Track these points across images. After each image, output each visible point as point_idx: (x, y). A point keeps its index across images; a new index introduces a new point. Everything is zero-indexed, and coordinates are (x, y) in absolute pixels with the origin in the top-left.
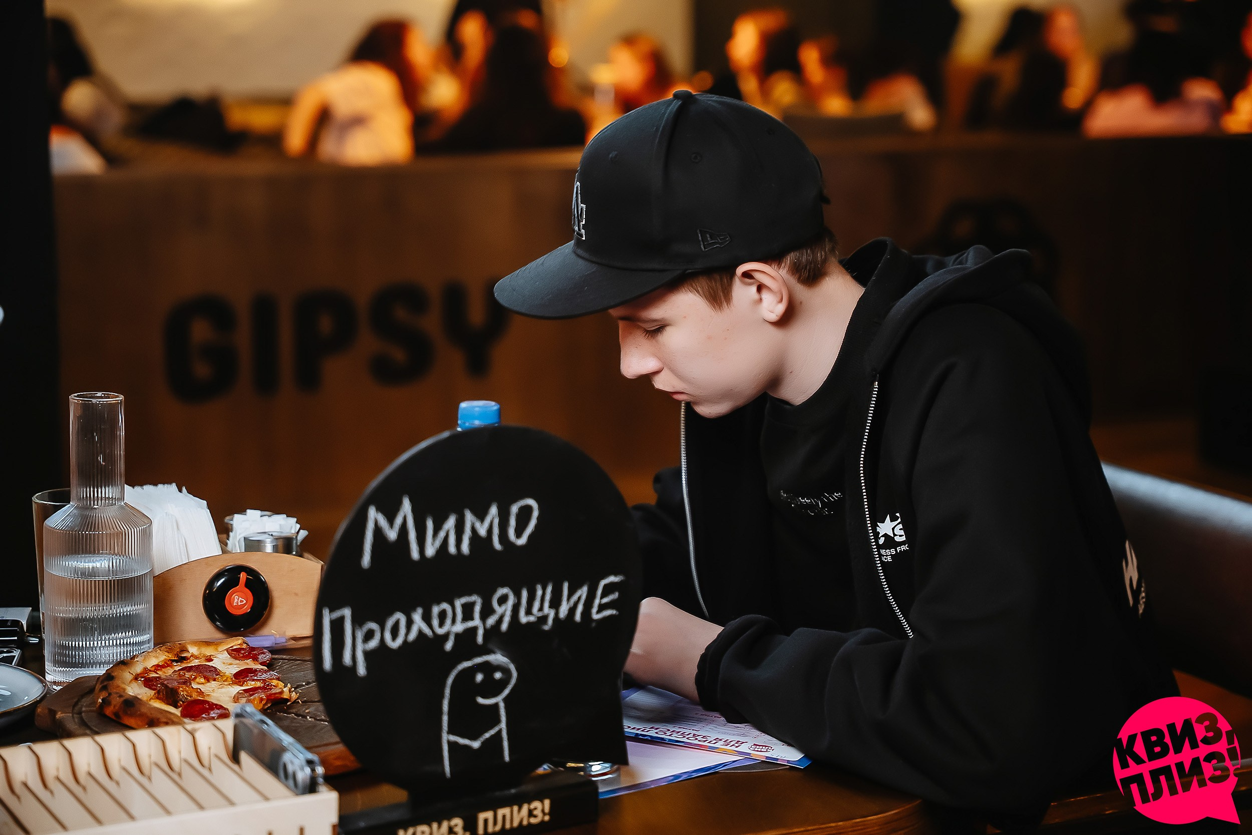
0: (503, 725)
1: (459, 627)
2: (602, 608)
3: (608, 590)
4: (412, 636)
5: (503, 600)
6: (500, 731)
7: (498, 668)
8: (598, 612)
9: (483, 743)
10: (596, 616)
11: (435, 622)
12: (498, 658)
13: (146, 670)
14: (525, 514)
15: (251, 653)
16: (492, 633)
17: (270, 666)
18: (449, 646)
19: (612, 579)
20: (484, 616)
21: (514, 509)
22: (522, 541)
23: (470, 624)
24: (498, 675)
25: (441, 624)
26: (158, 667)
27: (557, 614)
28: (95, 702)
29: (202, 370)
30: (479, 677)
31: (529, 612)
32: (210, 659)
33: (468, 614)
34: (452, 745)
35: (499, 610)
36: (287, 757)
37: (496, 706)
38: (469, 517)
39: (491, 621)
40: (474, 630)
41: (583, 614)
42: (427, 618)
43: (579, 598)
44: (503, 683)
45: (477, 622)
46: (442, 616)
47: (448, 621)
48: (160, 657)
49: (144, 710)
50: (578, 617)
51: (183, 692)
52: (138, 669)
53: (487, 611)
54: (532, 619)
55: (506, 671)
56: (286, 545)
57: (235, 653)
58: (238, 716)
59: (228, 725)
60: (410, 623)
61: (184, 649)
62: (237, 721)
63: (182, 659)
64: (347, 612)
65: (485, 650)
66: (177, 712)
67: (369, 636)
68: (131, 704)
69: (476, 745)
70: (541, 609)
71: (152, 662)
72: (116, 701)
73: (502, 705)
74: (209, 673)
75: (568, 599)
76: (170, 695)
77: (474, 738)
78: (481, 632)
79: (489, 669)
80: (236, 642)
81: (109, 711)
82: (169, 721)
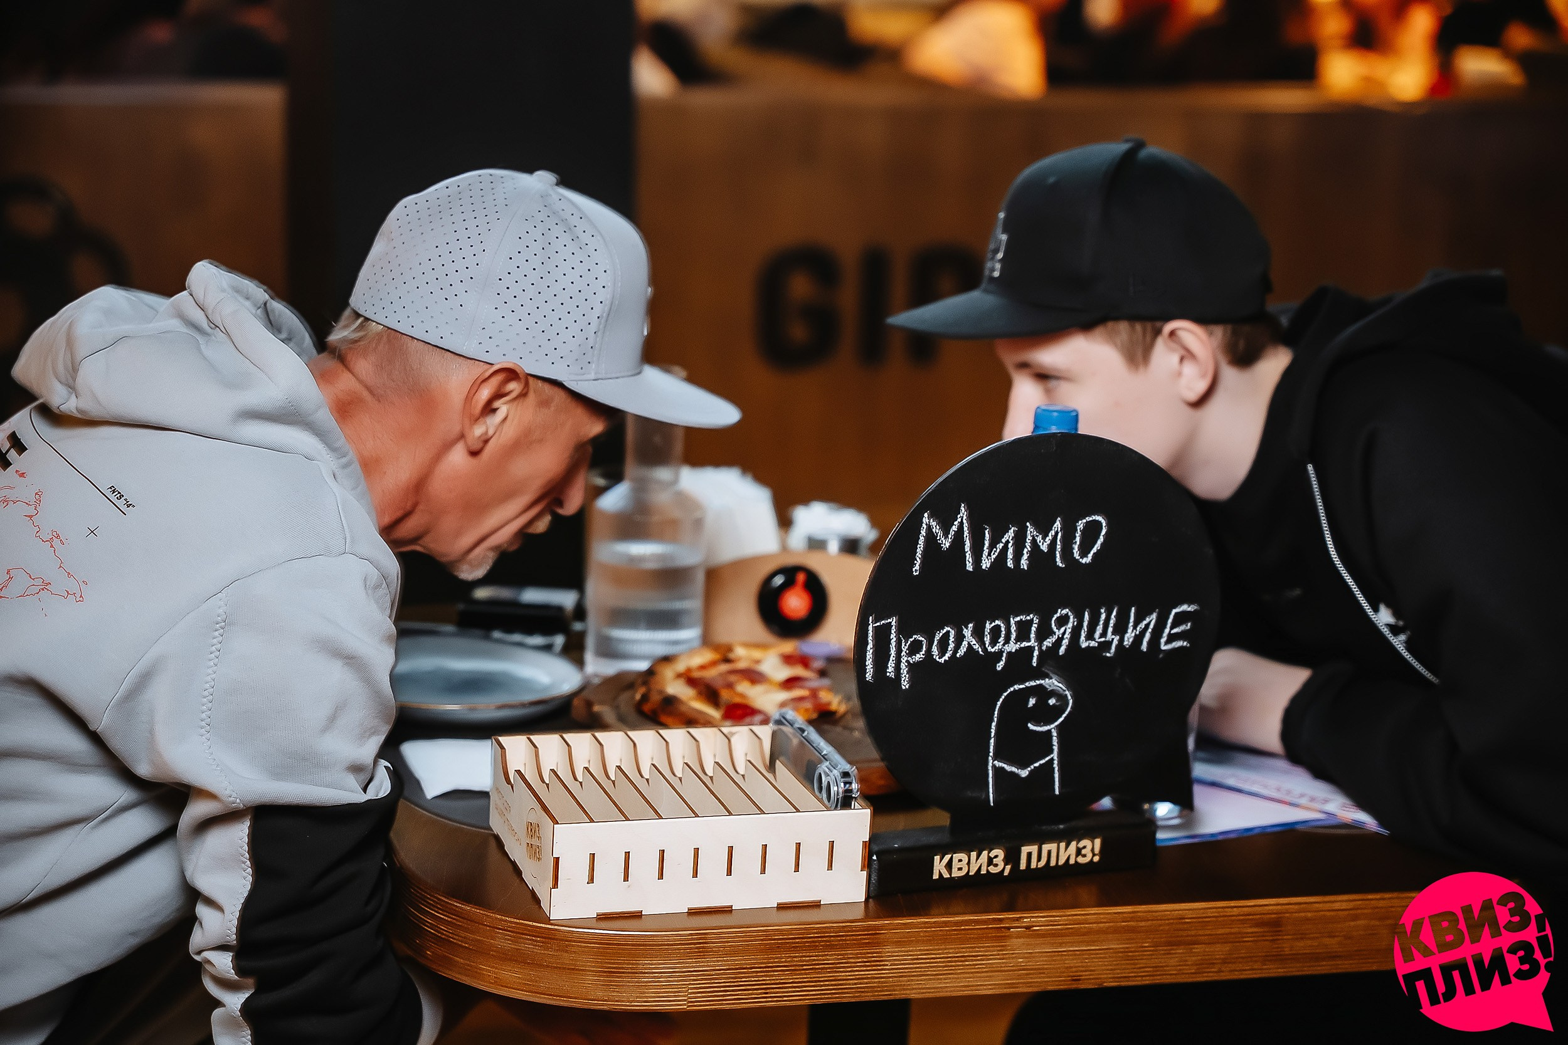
0: (1055, 755)
1: (1012, 647)
2: (1172, 638)
3: (1180, 619)
4: (961, 652)
5: (1063, 621)
6: (1052, 759)
7: (1053, 693)
8: (1167, 643)
9: (1031, 772)
10: (1163, 647)
11: (987, 640)
12: (1053, 683)
13: (689, 670)
14: (1092, 530)
15: (804, 661)
16: (1049, 655)
17: (822, 673)
18: (1000, 666)
19: (1185, 608)
20: (1041, 638)
21: (1080, 525)
22: (1087, 560)
23: (1025, 644)
24: (1052, 702)
25: (994, 642)
26: (703, 667)
27: (1121, 640)
28: (633, 697)
29: (798, 332)
30: (1032, 702)
31: (1090, 636)
32: (758, 662)
33: (1023, 635)
34: (998, 771)
35: (1058, 633)
36: (823, 767)
37: (1049, 731)
38: (1030, 529)
39: (1048, 643)
40: (1030, 650)
41: (1149, 643)
42: (978, 634)
43: (1147, 626)
44: (1058, 711)
45: (1033, 642)
46: (995, 632)
47: (1001, 640)
48: (706, 657)
49: (683, 708)
50: (1144, 647)
51: (725, 695)
52: (681, 666)
53: (1044, 632)
54: (1093, 644)
55: (1062, 698)
56: (851, 546)
57: (788, 659)
58: (778, 722)
59: (765, 732)
60: (960, 638)
61: (729, 649)
62: (776, 727)
63: (727, 660)
64: (893, 621)
65: (1039, 674)
66: (714, 713)
67: (915, 648)
68: (670, 702)
69: (1024, 773)
70: (1104, 634)
71: (697, 660)
72: (655, 698)
73: (1055, 734)
74: (753, 676)
75: (1135, 627)
76: (710, 694)
77: (1023, 766)
78: (1036, 653)
79: (1042, 693)
80: (789, 646)
81: (647, 708)
82: (708, 723)
